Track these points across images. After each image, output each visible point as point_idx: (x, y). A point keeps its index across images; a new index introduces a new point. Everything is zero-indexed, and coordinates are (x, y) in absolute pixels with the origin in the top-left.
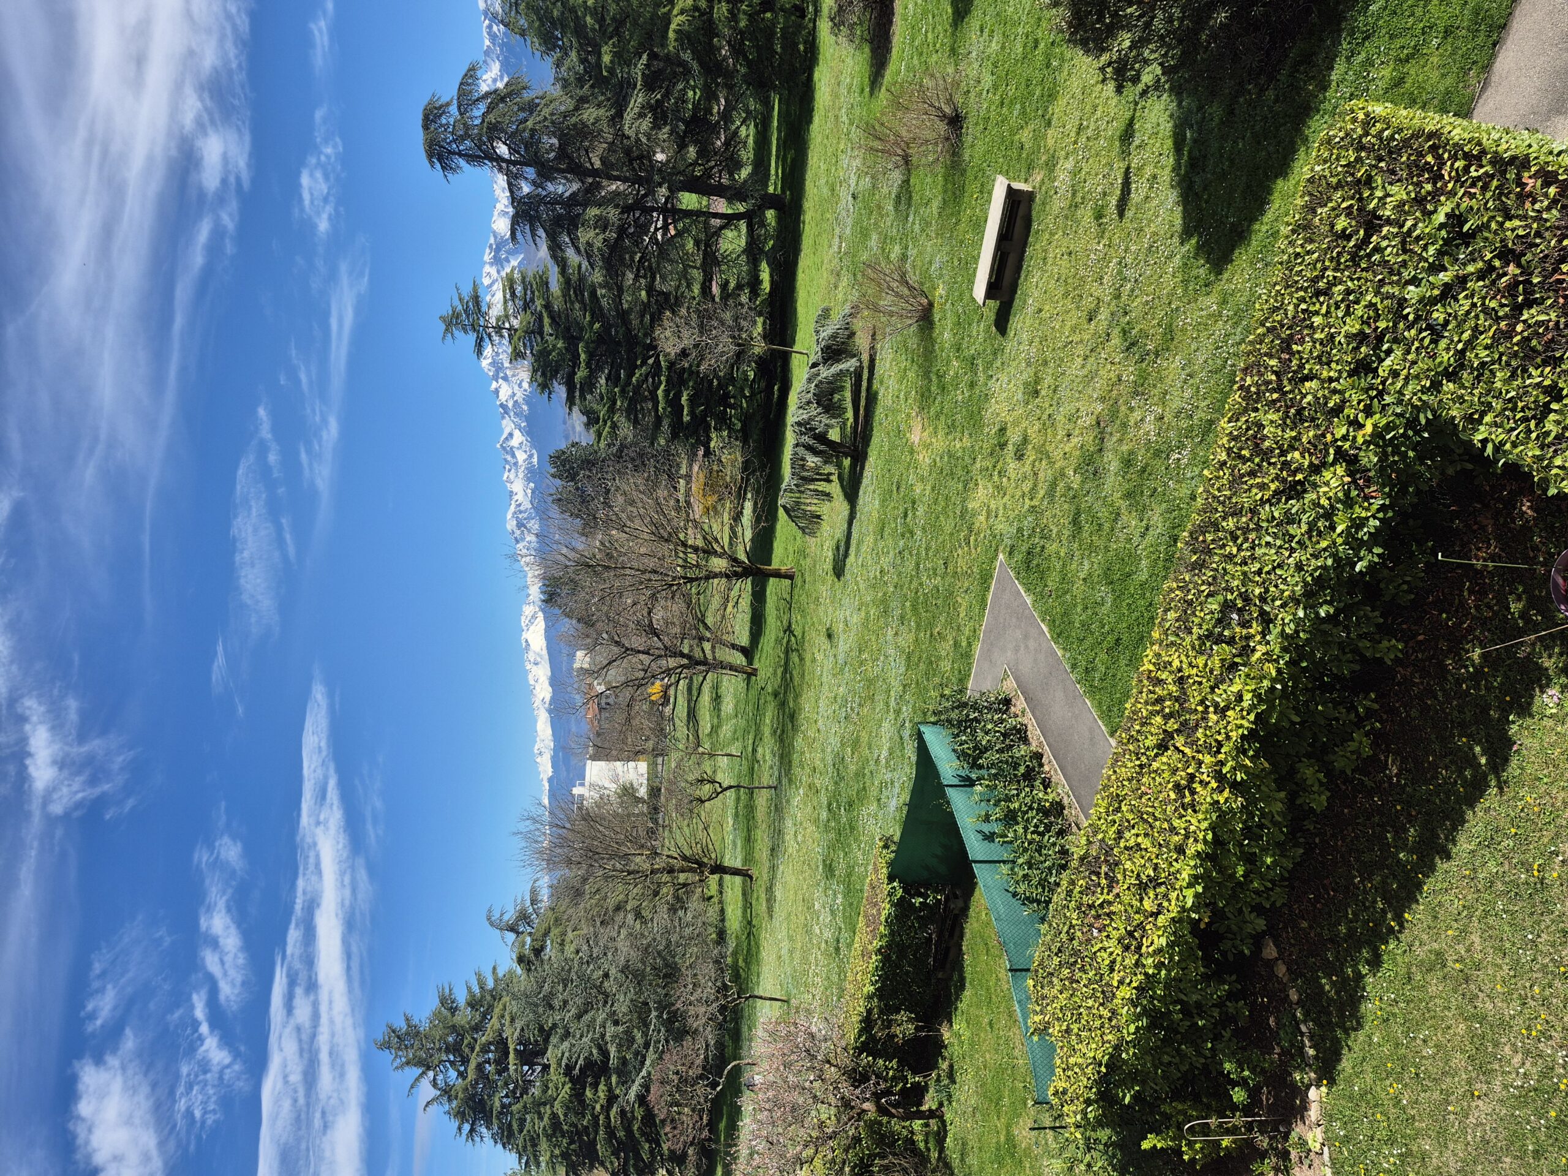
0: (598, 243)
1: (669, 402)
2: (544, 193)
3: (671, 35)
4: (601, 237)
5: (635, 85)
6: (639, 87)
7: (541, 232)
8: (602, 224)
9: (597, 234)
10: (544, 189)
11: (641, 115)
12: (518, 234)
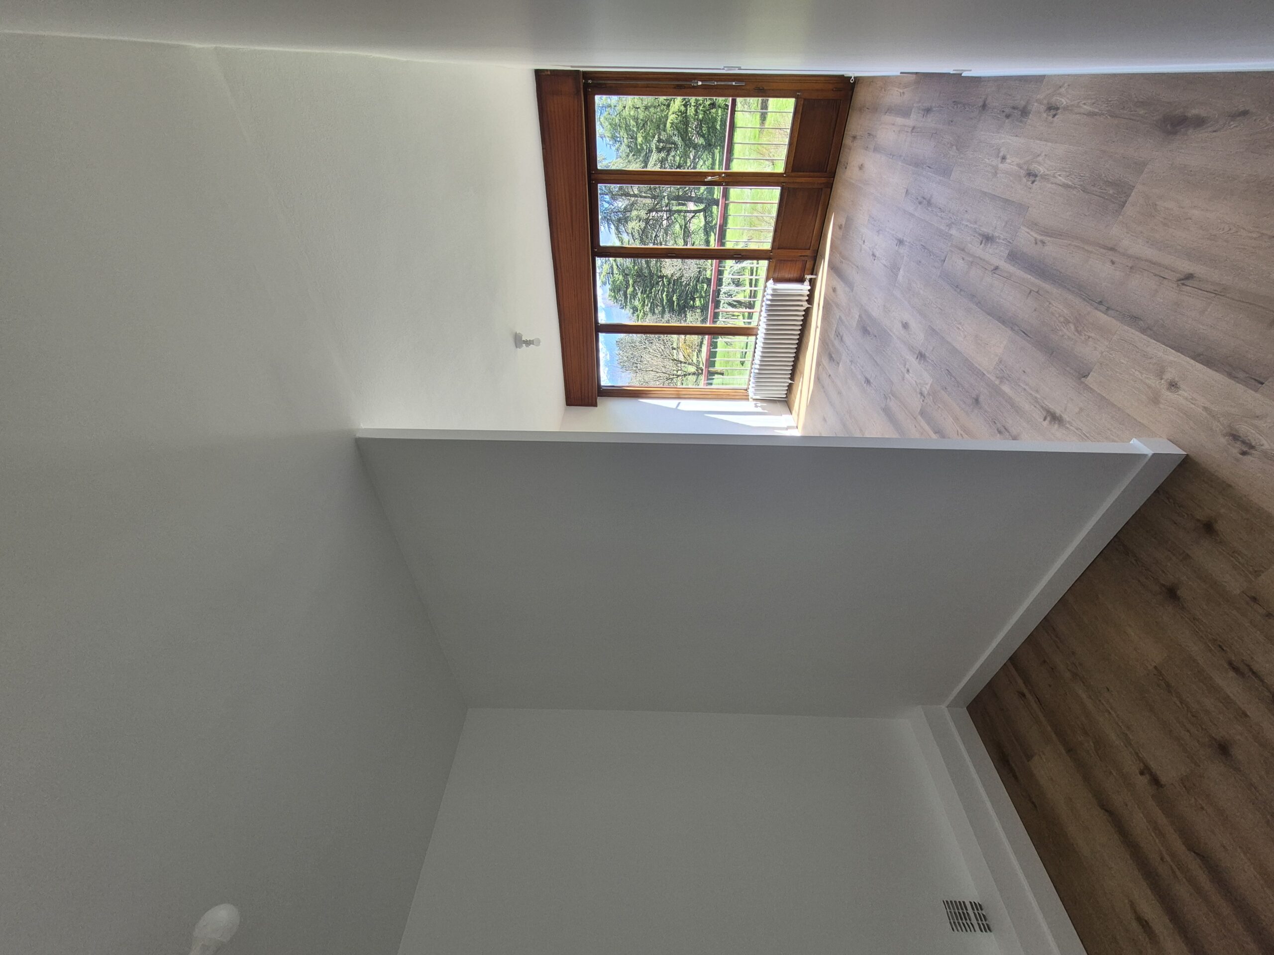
0: (637, 228)
2: (613, 207)
3: (668, 125)
4: (638, 224)
5: (652, 152)
6: (654, 151)
9: (636, 223)
10: (613, 205)
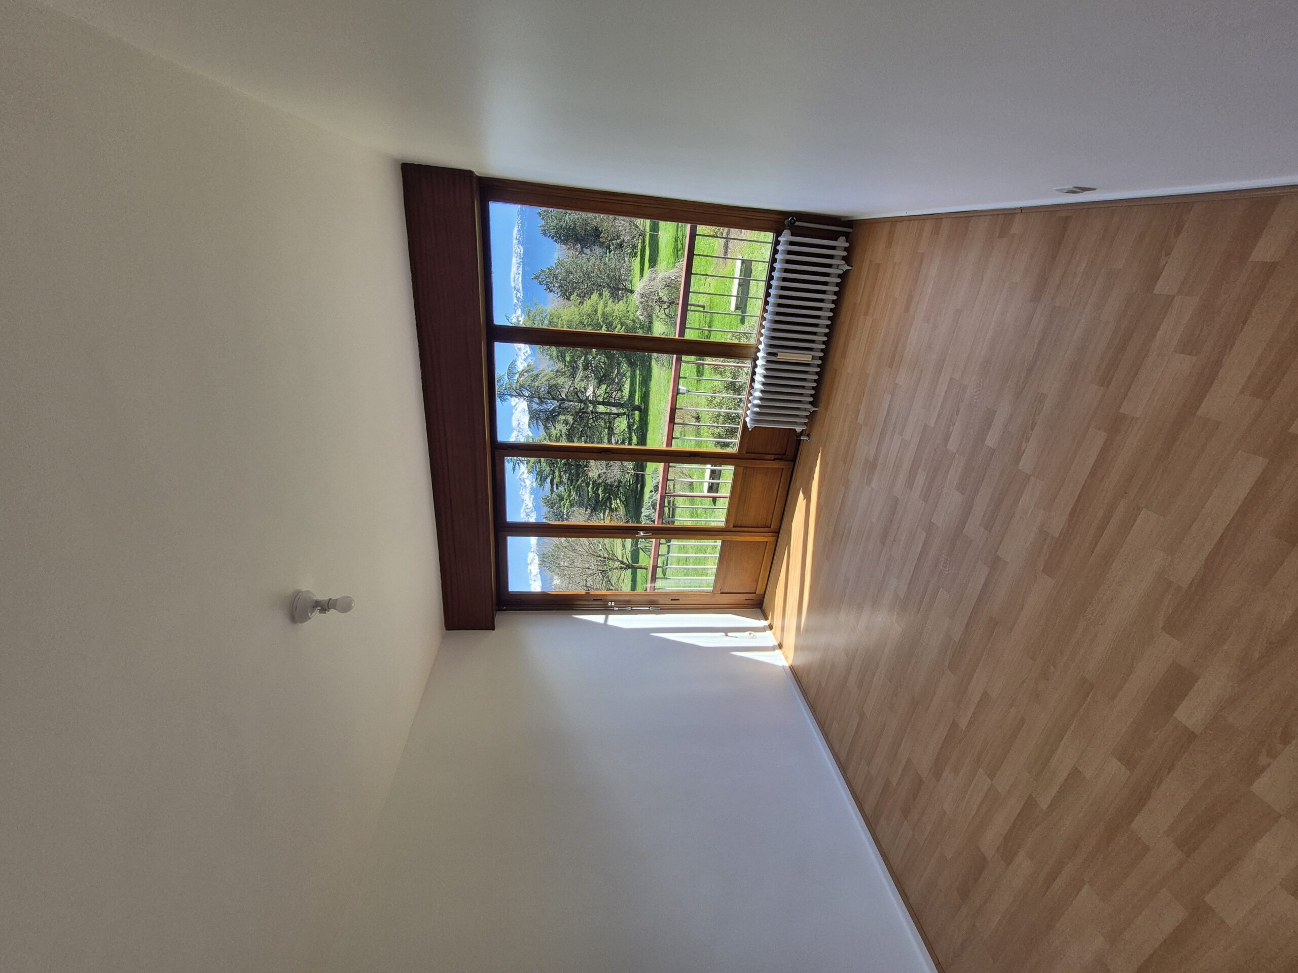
1: (594, 492)
7: (541, 424)
8: (566, 422)
11: (582, 380)
12: (532, 425)
